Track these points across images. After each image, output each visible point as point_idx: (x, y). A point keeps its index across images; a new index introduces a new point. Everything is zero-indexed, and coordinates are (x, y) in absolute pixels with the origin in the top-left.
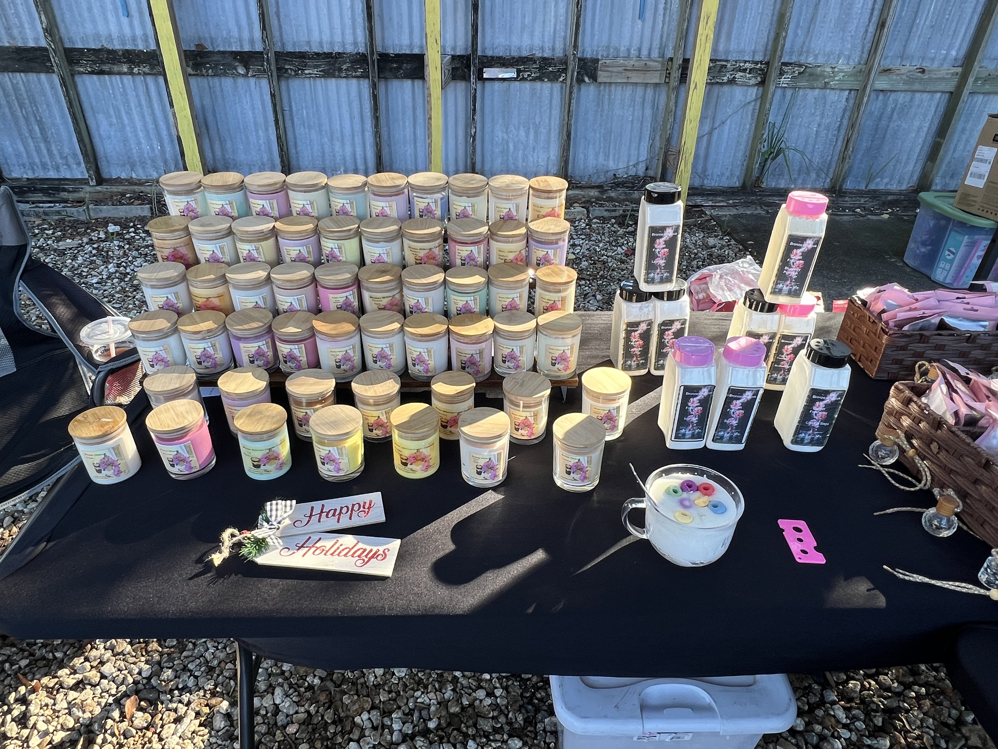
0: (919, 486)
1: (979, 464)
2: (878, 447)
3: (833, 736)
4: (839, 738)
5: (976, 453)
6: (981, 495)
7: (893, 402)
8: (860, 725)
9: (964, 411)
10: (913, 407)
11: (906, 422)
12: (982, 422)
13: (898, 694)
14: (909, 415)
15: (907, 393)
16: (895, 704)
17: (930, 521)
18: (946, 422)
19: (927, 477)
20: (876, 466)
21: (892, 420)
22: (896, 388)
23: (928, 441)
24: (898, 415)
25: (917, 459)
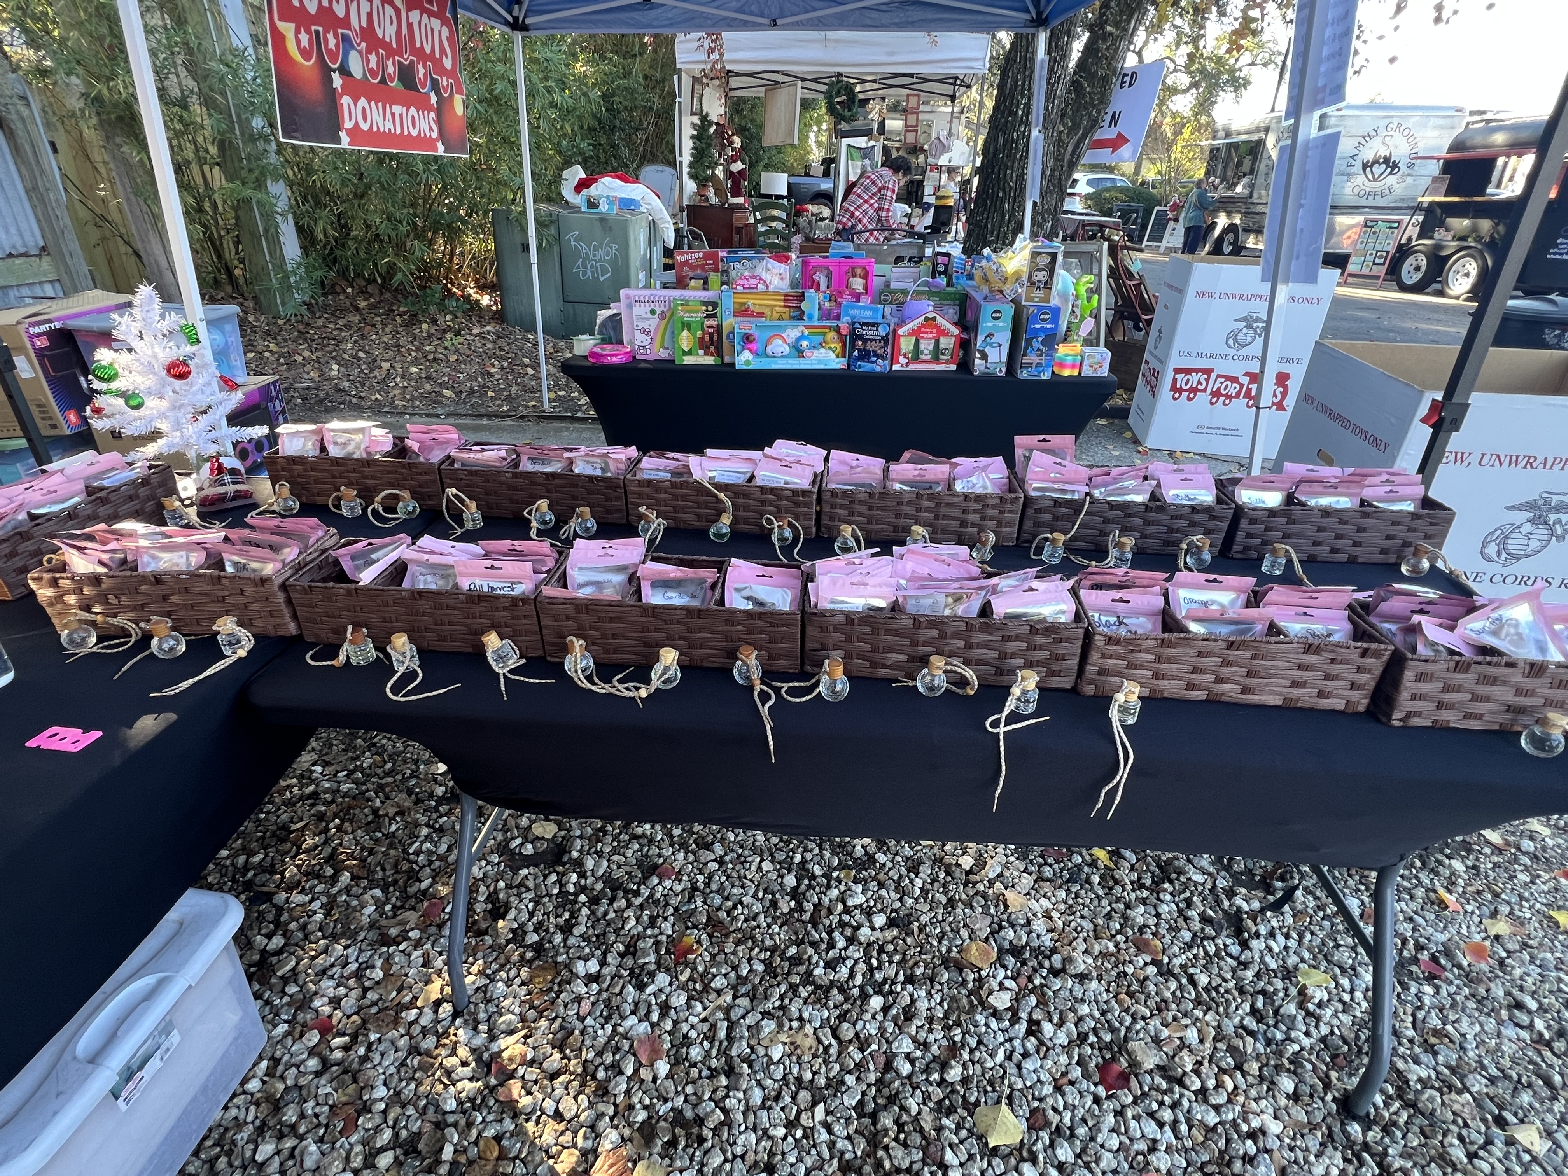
0: (133, 639)
1: (151, 584)
2: (69, 635)
3: (309, 917)
4: (315, 912)
5: (144, 578)
6: (177, 605)
7: (44, 594)
8: (320, 888)
9: (105, 557)
10: (66, 584)
11: (72, 599)
12: (130, 558)
13: (326, 843)
14: (68, 592)
15: (47, 576)
16: (329, 850)
17: (160, 648)
18: (100, 575)
19: (131, 627)
20: (83, 651)
21: (59, 608)
22: (33, 579)
23: (103, 599)
24: (59, 599)
25: (110, 620)
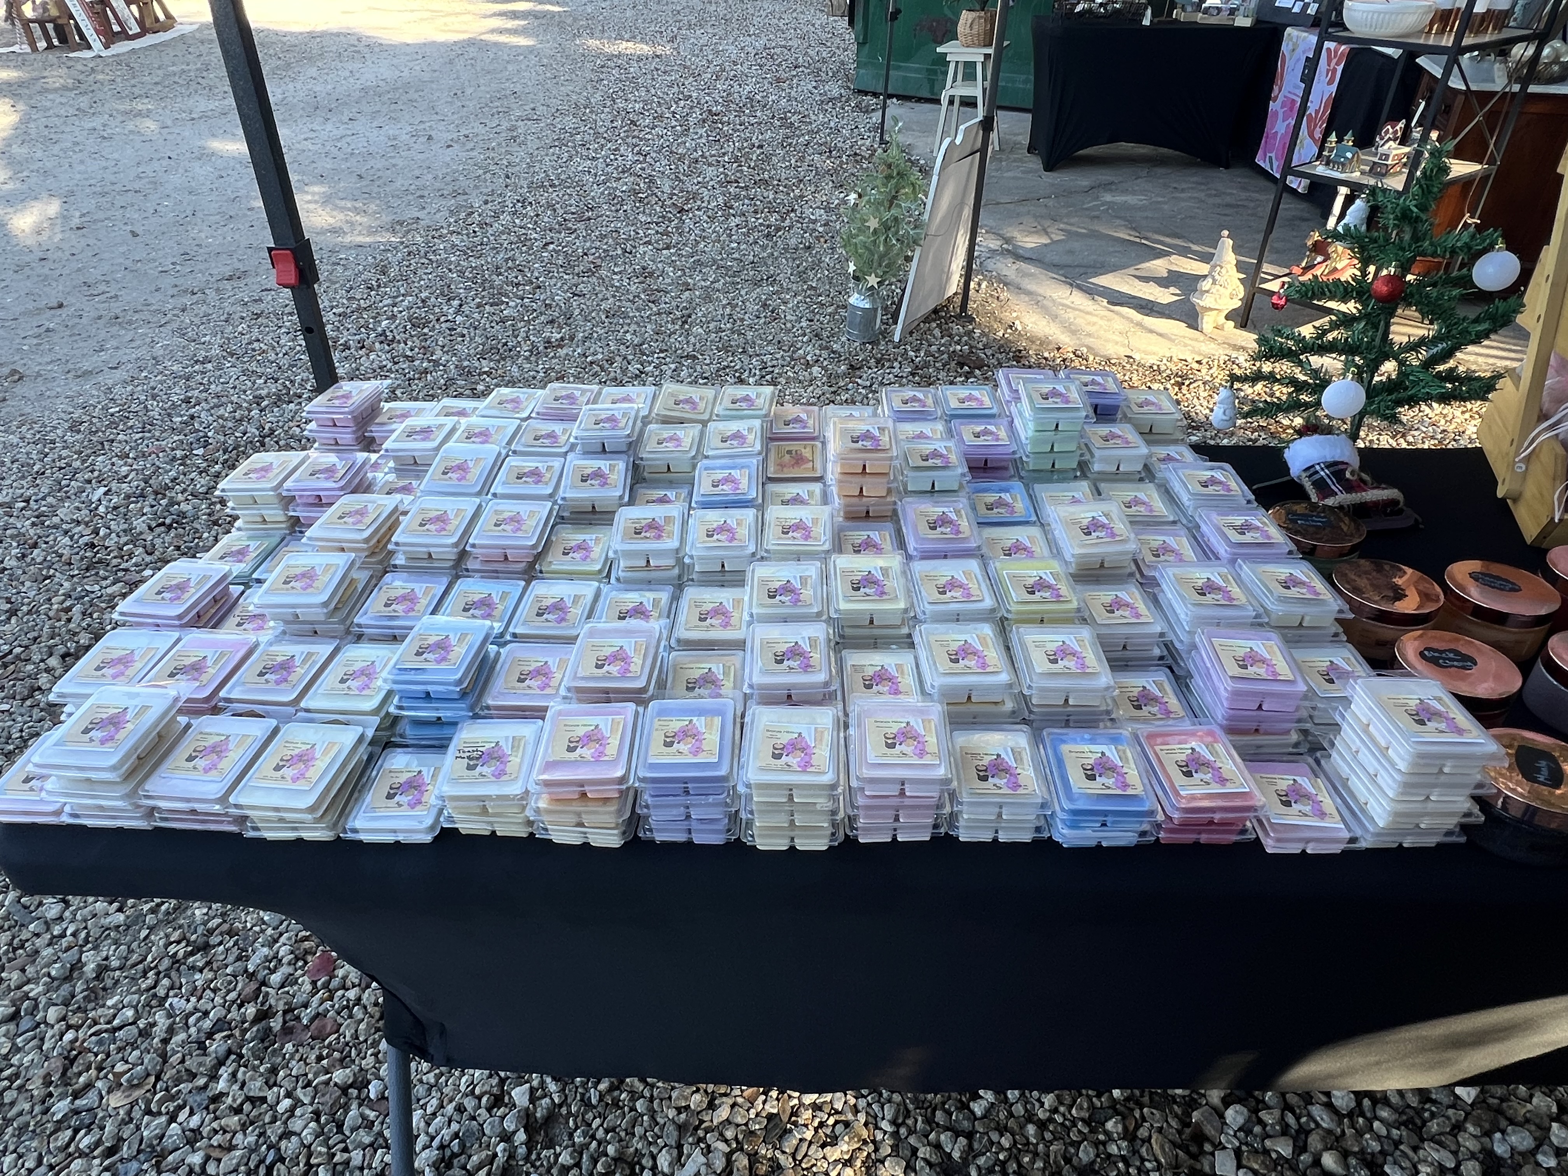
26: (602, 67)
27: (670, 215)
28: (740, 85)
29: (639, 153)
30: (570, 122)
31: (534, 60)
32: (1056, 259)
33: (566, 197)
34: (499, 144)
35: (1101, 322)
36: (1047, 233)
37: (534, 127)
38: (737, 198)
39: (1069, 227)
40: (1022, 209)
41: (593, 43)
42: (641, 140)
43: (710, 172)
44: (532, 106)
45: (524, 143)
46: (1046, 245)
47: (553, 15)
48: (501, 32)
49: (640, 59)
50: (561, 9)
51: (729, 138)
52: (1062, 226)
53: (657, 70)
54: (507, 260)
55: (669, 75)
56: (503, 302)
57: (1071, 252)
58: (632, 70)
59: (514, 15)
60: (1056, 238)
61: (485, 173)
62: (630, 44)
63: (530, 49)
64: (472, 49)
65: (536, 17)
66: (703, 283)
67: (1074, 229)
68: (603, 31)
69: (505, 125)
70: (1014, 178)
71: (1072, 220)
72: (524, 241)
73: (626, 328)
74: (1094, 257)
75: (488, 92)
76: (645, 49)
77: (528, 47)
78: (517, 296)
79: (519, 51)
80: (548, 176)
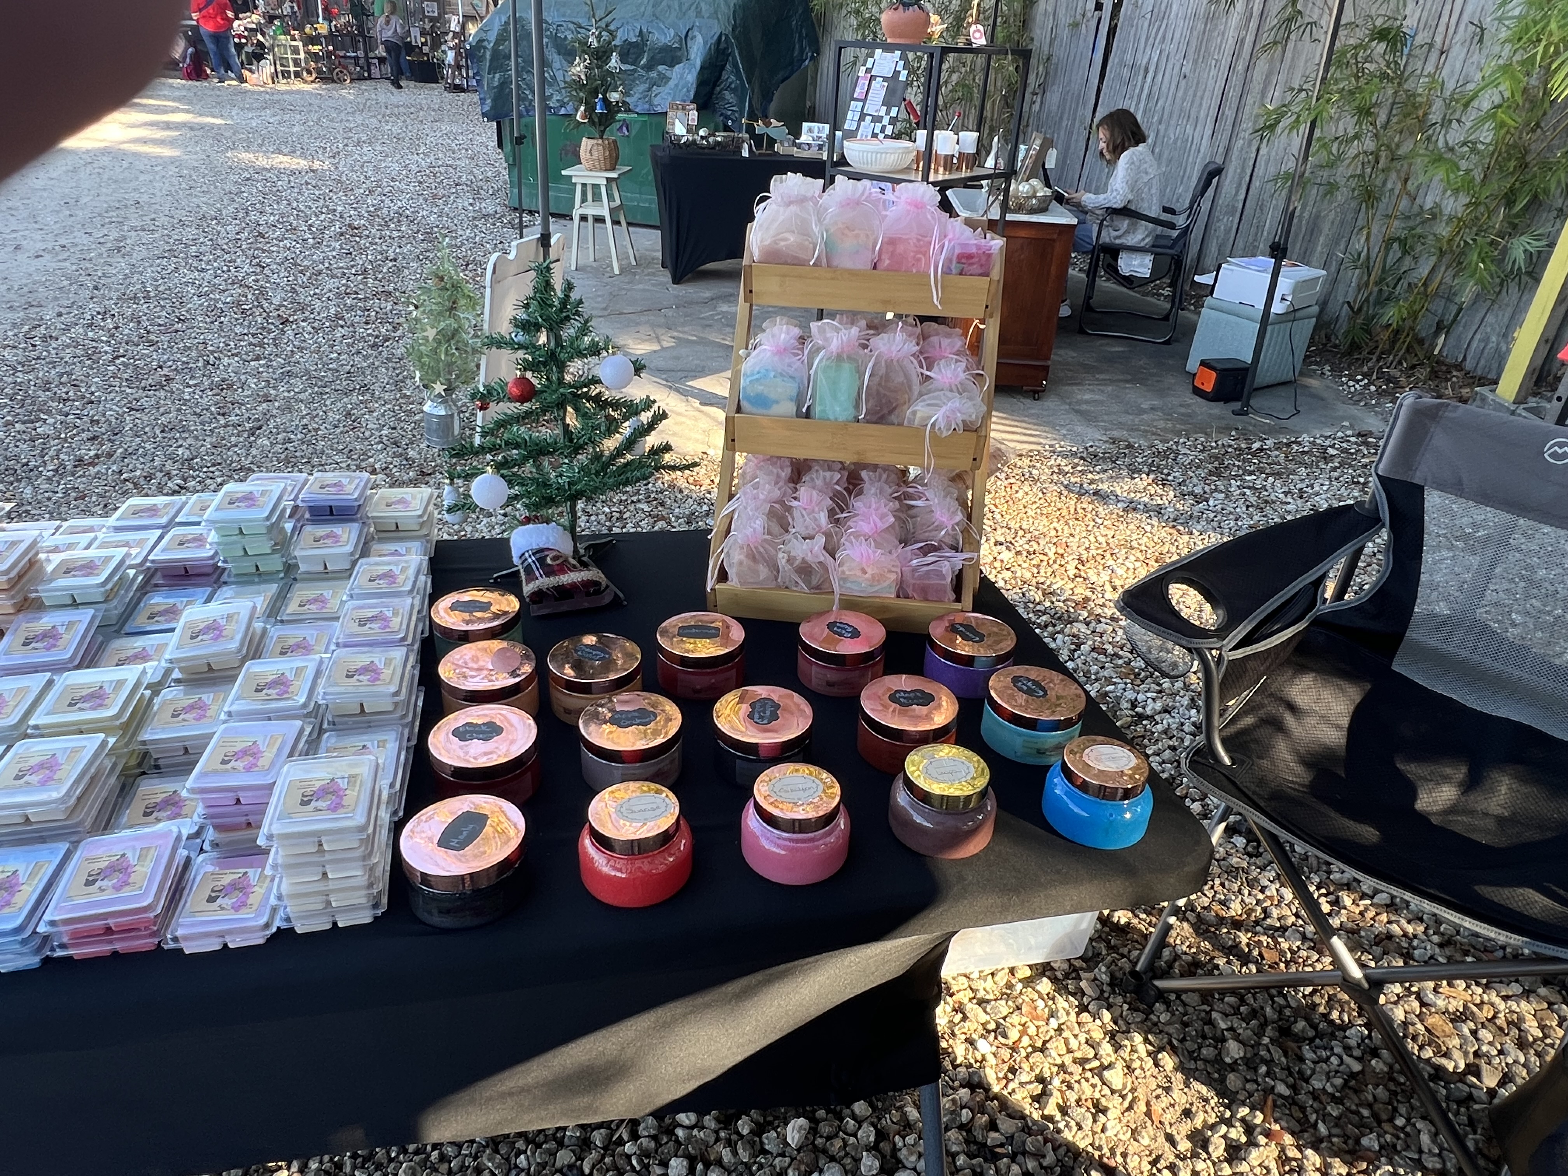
26: (248, 179)
27: (272, 327)
28: (392, 201)
29: (258, 265)
30: (189, 233)
31: (172, 170)
32: (662, 364)
33: (158, 309)
34: (100, 255)
35: (688, 422)
36: (659, 340)
37: (145, 238)
38: (352, 308)
39: (681, 335)
40: (643, 319)
41: (245, 156)
42: (264, 251)
43: (333, 283)
44: (153, 216)
45: (129, 254)
46: (655, 351)
47: (212, 127)
48: (145, 141)
49: (292, 173)
50: (223, 122)
51: (363, 250)
52: (675, 334)
53: (307, 183)
54: (61, 375)
55: (320, 189)
56: (39, 419)
57: (678, 358)
58: (280, 183)
59: (168, 126)
60: (666, 344)
61: (70, 284)
62: (286, 159)
63: (173, 160)
64: (105, 158)
65: (192, 129)
66: (286, 394)
67: (686, 336)
68: (260, 146)
69: (114, 235)
70: (644, 290)
71: (686, 329)
72: (92, 355)
73: (180, 443)
74: (696, 362)
75: (106, 202)
76: (302, 164)
77: (171, 157)
78: (60, 412)
79: (160, 161)
80: (145, 287)
